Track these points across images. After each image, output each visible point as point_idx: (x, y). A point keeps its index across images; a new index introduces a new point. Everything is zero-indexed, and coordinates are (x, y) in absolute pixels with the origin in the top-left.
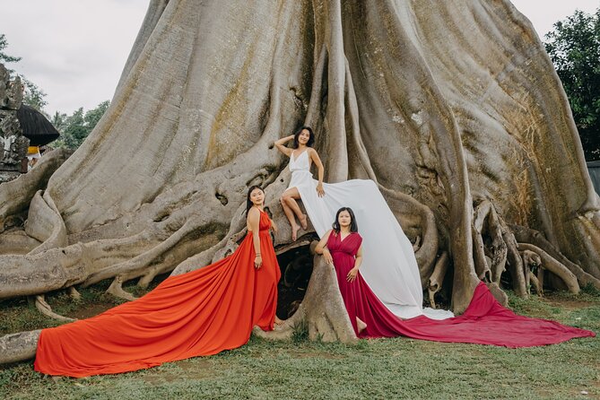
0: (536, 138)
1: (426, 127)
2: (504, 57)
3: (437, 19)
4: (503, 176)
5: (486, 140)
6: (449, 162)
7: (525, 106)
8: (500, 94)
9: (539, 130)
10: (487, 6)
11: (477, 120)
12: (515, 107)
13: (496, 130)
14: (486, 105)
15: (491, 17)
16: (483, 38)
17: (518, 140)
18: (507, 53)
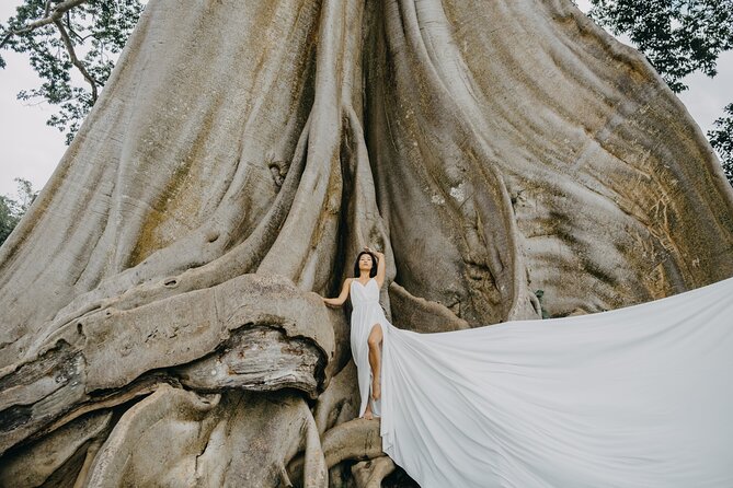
0: (671, 216)
1: (470, 205)
2: (605, 108)
3: (497, 67)
4: (622, 276)
5: (586, 224)
6: (498, 252)
7: (647, 171)
8: (605, 158)
9: (673, 204)
10: (573, 45)
11: (569, 196)
12: (630, 175)
13: (603, 209)
14: (583, 175)
15: (580, 57)
16: (569, 86)
17: (643, 222)
18: (610, 102)
